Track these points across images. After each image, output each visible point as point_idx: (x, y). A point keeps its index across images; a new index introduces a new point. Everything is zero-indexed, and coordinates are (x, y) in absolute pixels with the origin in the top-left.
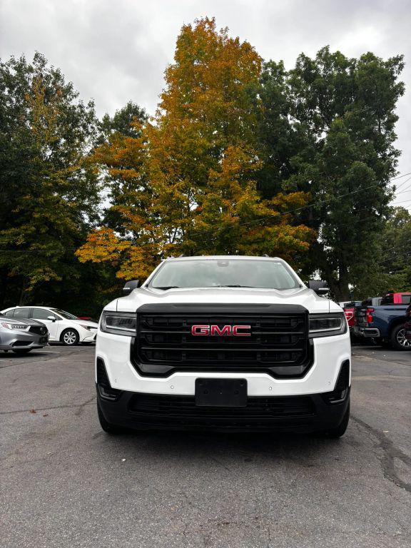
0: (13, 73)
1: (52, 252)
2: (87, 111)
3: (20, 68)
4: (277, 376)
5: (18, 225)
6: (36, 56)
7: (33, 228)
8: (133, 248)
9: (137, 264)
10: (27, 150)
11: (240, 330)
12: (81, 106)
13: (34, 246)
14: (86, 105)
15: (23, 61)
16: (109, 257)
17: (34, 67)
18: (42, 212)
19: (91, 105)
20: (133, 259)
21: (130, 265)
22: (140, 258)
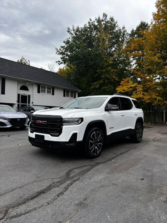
0: (96, 24)
1: (109, 89)
2: (122, 31)
3: (99, 21)
4: (52, 136)
5: (98, 81)
6: (104, 14)
7: (102, 81)
8: (138, 86)
9: (140, 92)
10: (97, 53)
11: (45, 122)
12: (120, 30)
13: (103, 88)
14: (121, 29)
15: (99, 18)
16: (128, 90)
17: (104, 19)
18: (105, 75)
19: (123, 28)
20: (138, 90)
21: (136, 93)
22: (141, 90)
